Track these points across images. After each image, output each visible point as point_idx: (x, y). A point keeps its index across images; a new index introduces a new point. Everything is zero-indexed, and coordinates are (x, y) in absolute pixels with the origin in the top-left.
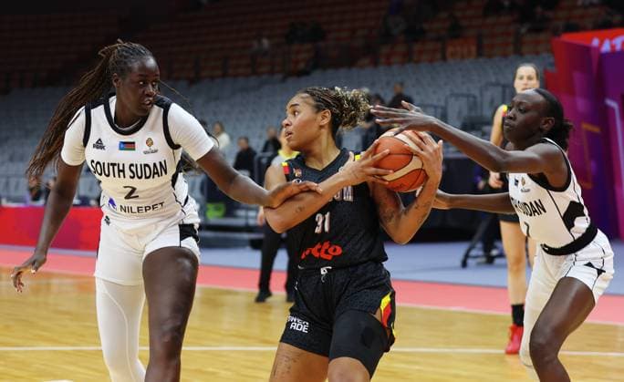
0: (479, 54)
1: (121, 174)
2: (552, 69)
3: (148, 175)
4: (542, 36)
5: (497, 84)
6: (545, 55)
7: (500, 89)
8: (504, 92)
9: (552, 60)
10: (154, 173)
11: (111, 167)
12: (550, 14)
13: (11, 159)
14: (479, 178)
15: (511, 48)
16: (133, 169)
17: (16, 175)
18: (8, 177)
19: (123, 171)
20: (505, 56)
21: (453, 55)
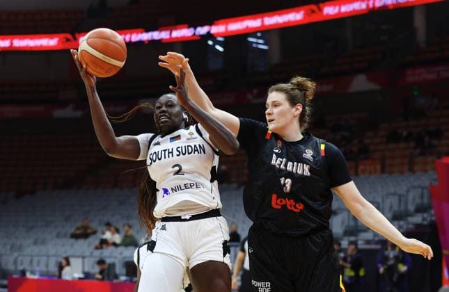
0: (383, 171)
1: (170, 155)
2: (436, 183)
3: (190, 151)
4: (430, 159)
5: (394, 194)
6: (431, 173)
7: (397, 197)
8: (400, 200)
9: (435, 177)
10: (195, 151)
11: (163, 152)
12: (435, 142)
13: (35, 243)
14: (380, 265)
15: (406, 167)
16: (180, 149)
17: (38, 255)
18: (32, 256)
19: (172, 152)
20: (402, 172)
21: (364, 171)
